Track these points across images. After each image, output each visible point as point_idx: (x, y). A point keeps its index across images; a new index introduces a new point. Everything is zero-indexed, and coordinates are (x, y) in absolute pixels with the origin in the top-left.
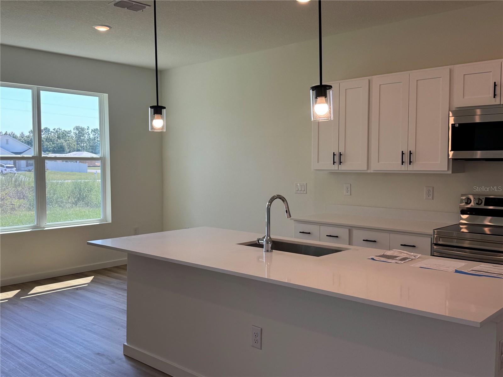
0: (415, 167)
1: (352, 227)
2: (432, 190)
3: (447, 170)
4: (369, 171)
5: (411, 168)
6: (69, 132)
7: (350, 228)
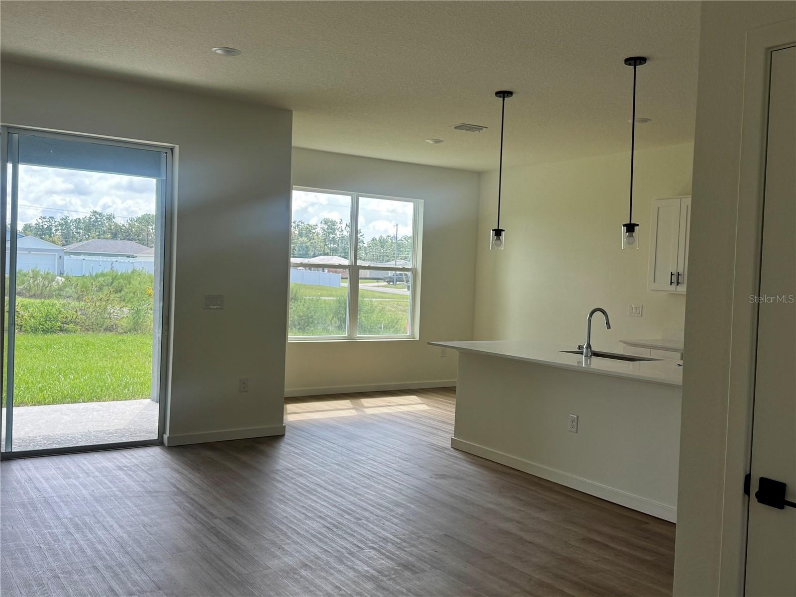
6: (315, 227)
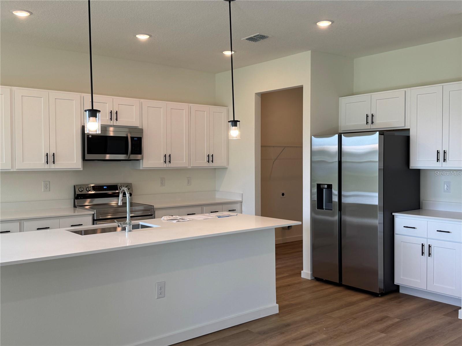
0: (56, 166)
2: (48, 184)
3: (80, 168)
4: (12, 170)
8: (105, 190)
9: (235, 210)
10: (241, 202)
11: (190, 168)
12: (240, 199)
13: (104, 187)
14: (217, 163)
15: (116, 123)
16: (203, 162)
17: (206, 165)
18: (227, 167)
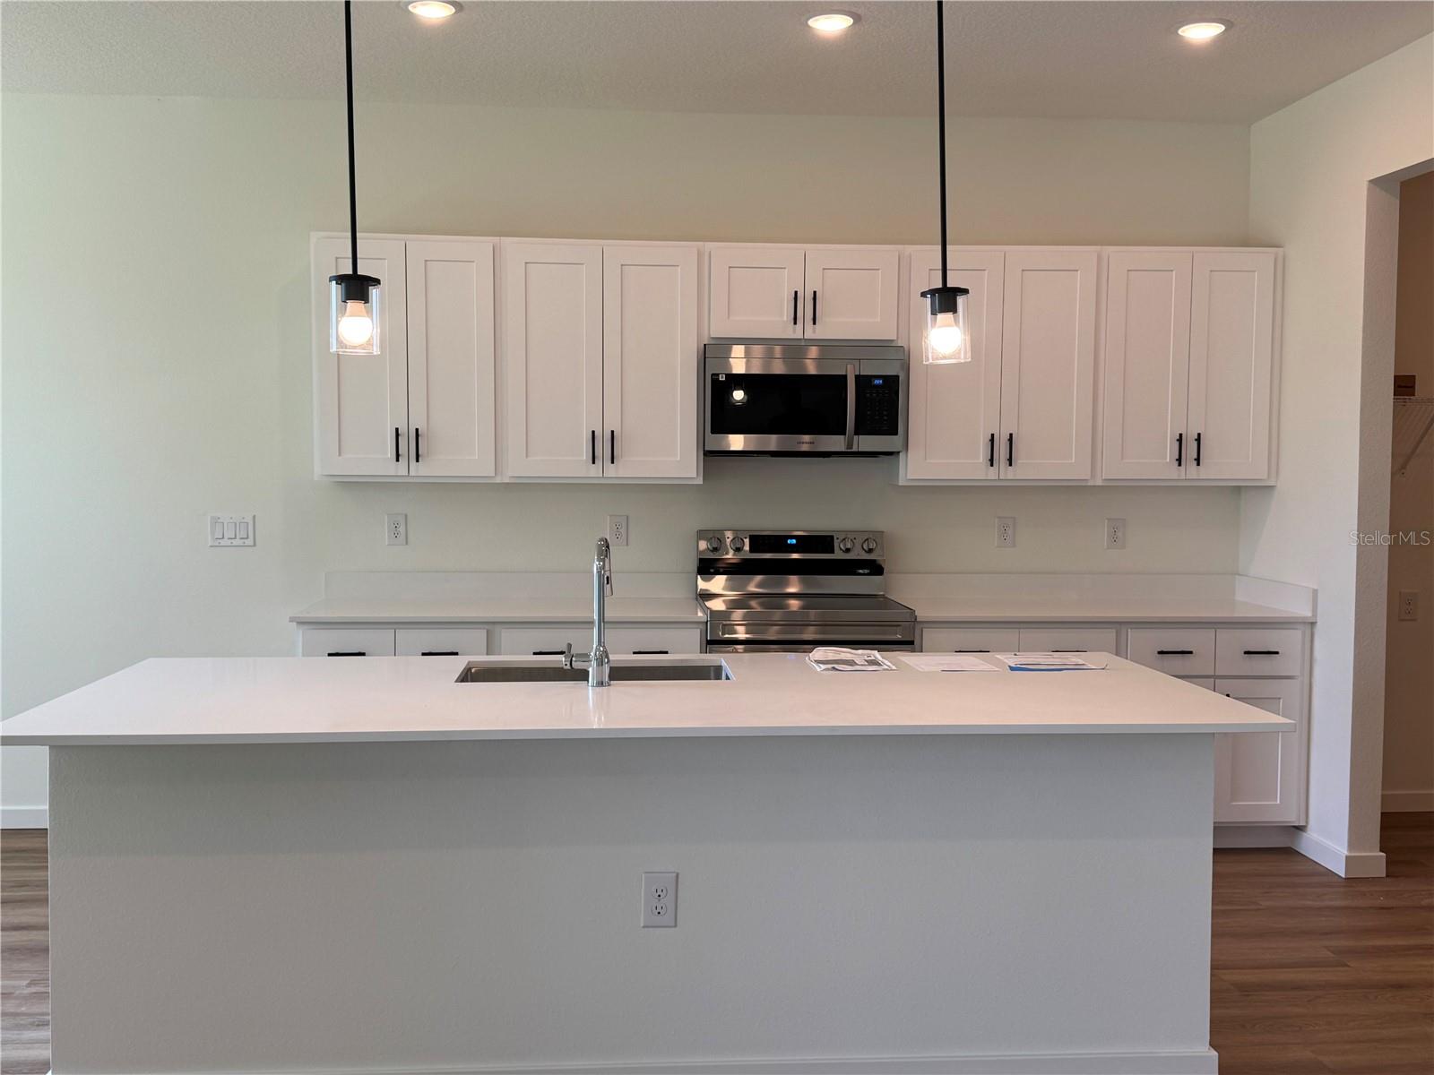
0: (624, 470)
1: (494, 623)
2: (624, 524)
3: (695, 476)
4: (498, 480)
5: (612, 472)
7: (486, 627)
8: (793, 549)
9: (1277, 653)
10: (1313, 624)
11: (1099, 483)
12: (1305, 612)
13: (789, 541)
14: (1220, 467)
15: (814, 332)
16: (1157, 464)
17: (1173, 473)
18: (1271, 483)
